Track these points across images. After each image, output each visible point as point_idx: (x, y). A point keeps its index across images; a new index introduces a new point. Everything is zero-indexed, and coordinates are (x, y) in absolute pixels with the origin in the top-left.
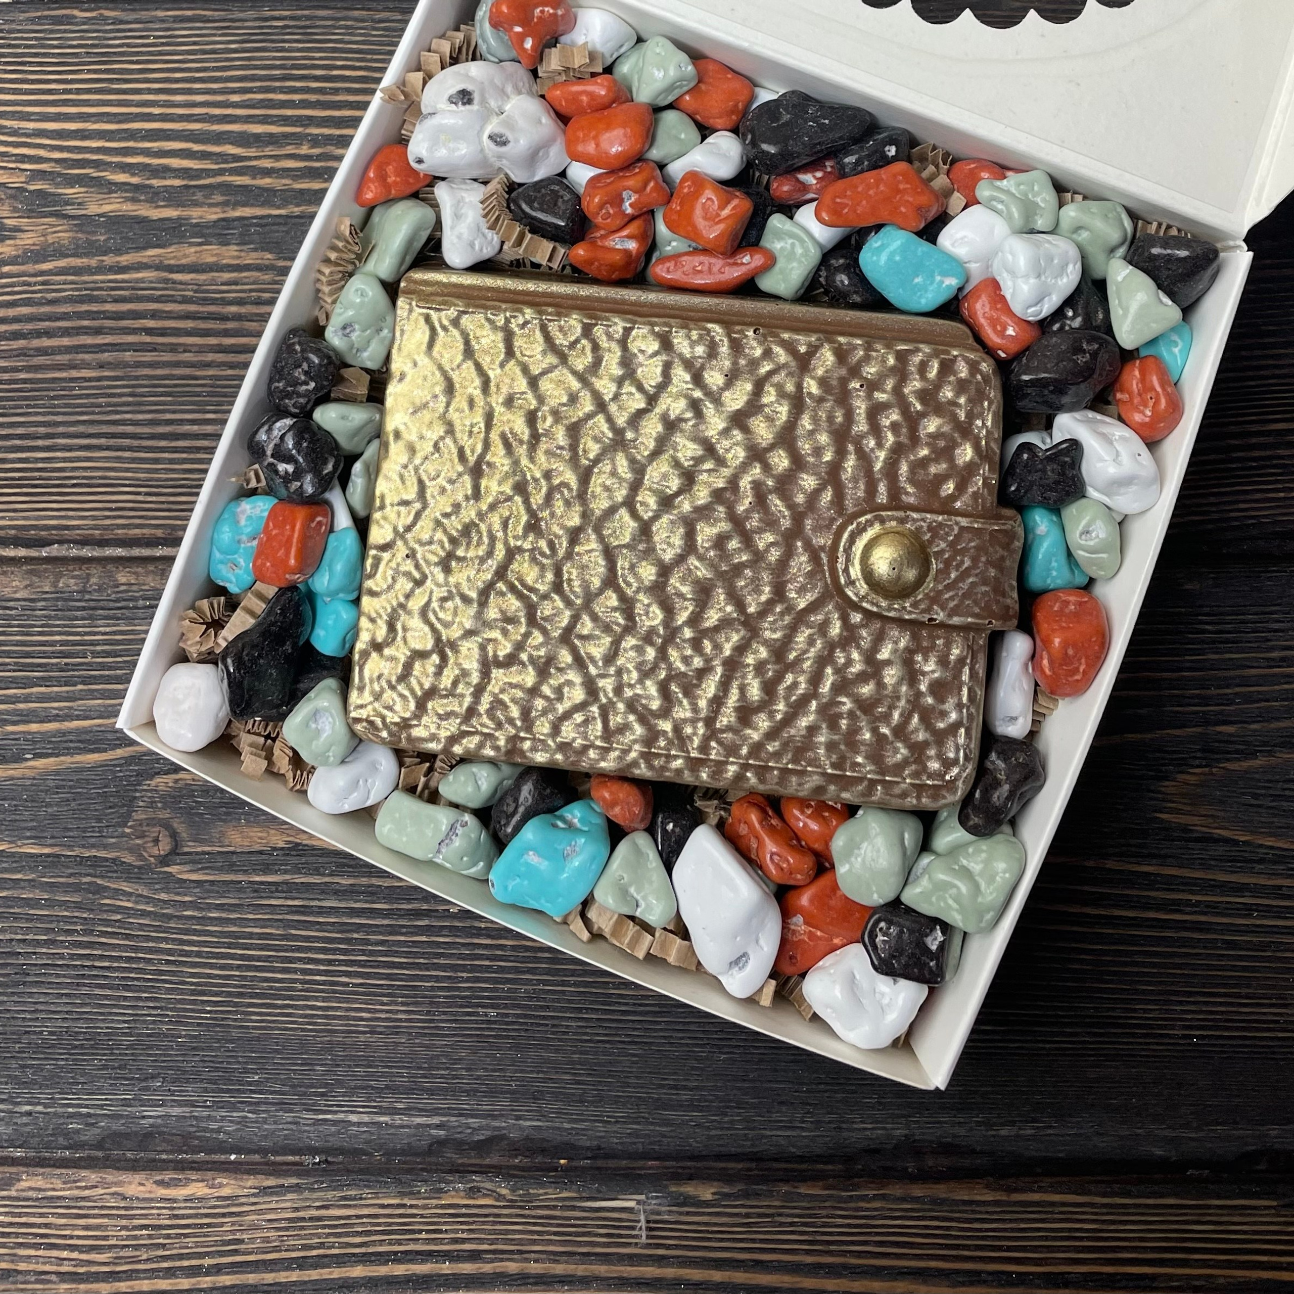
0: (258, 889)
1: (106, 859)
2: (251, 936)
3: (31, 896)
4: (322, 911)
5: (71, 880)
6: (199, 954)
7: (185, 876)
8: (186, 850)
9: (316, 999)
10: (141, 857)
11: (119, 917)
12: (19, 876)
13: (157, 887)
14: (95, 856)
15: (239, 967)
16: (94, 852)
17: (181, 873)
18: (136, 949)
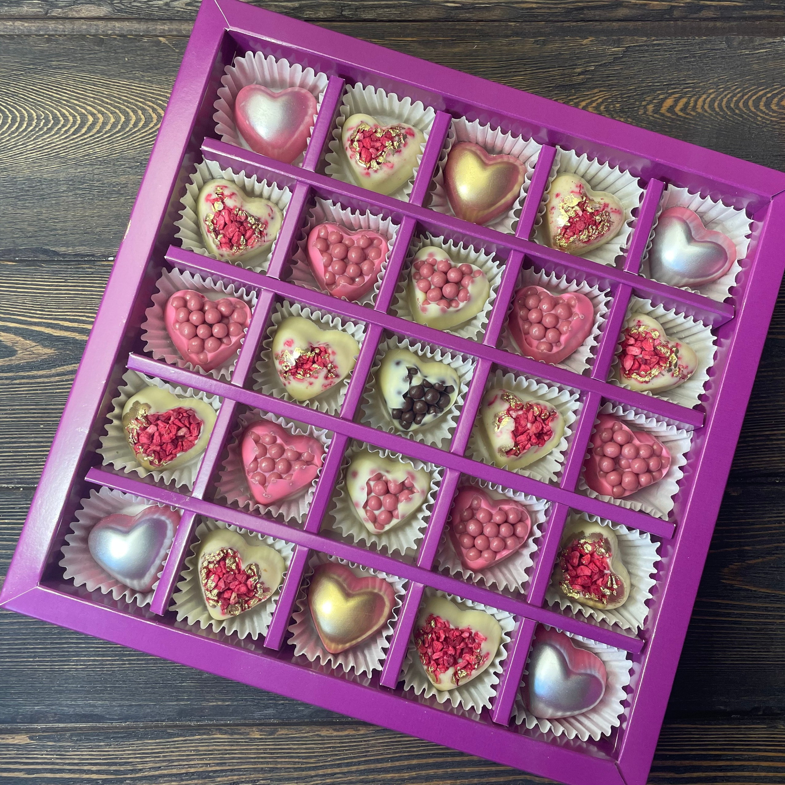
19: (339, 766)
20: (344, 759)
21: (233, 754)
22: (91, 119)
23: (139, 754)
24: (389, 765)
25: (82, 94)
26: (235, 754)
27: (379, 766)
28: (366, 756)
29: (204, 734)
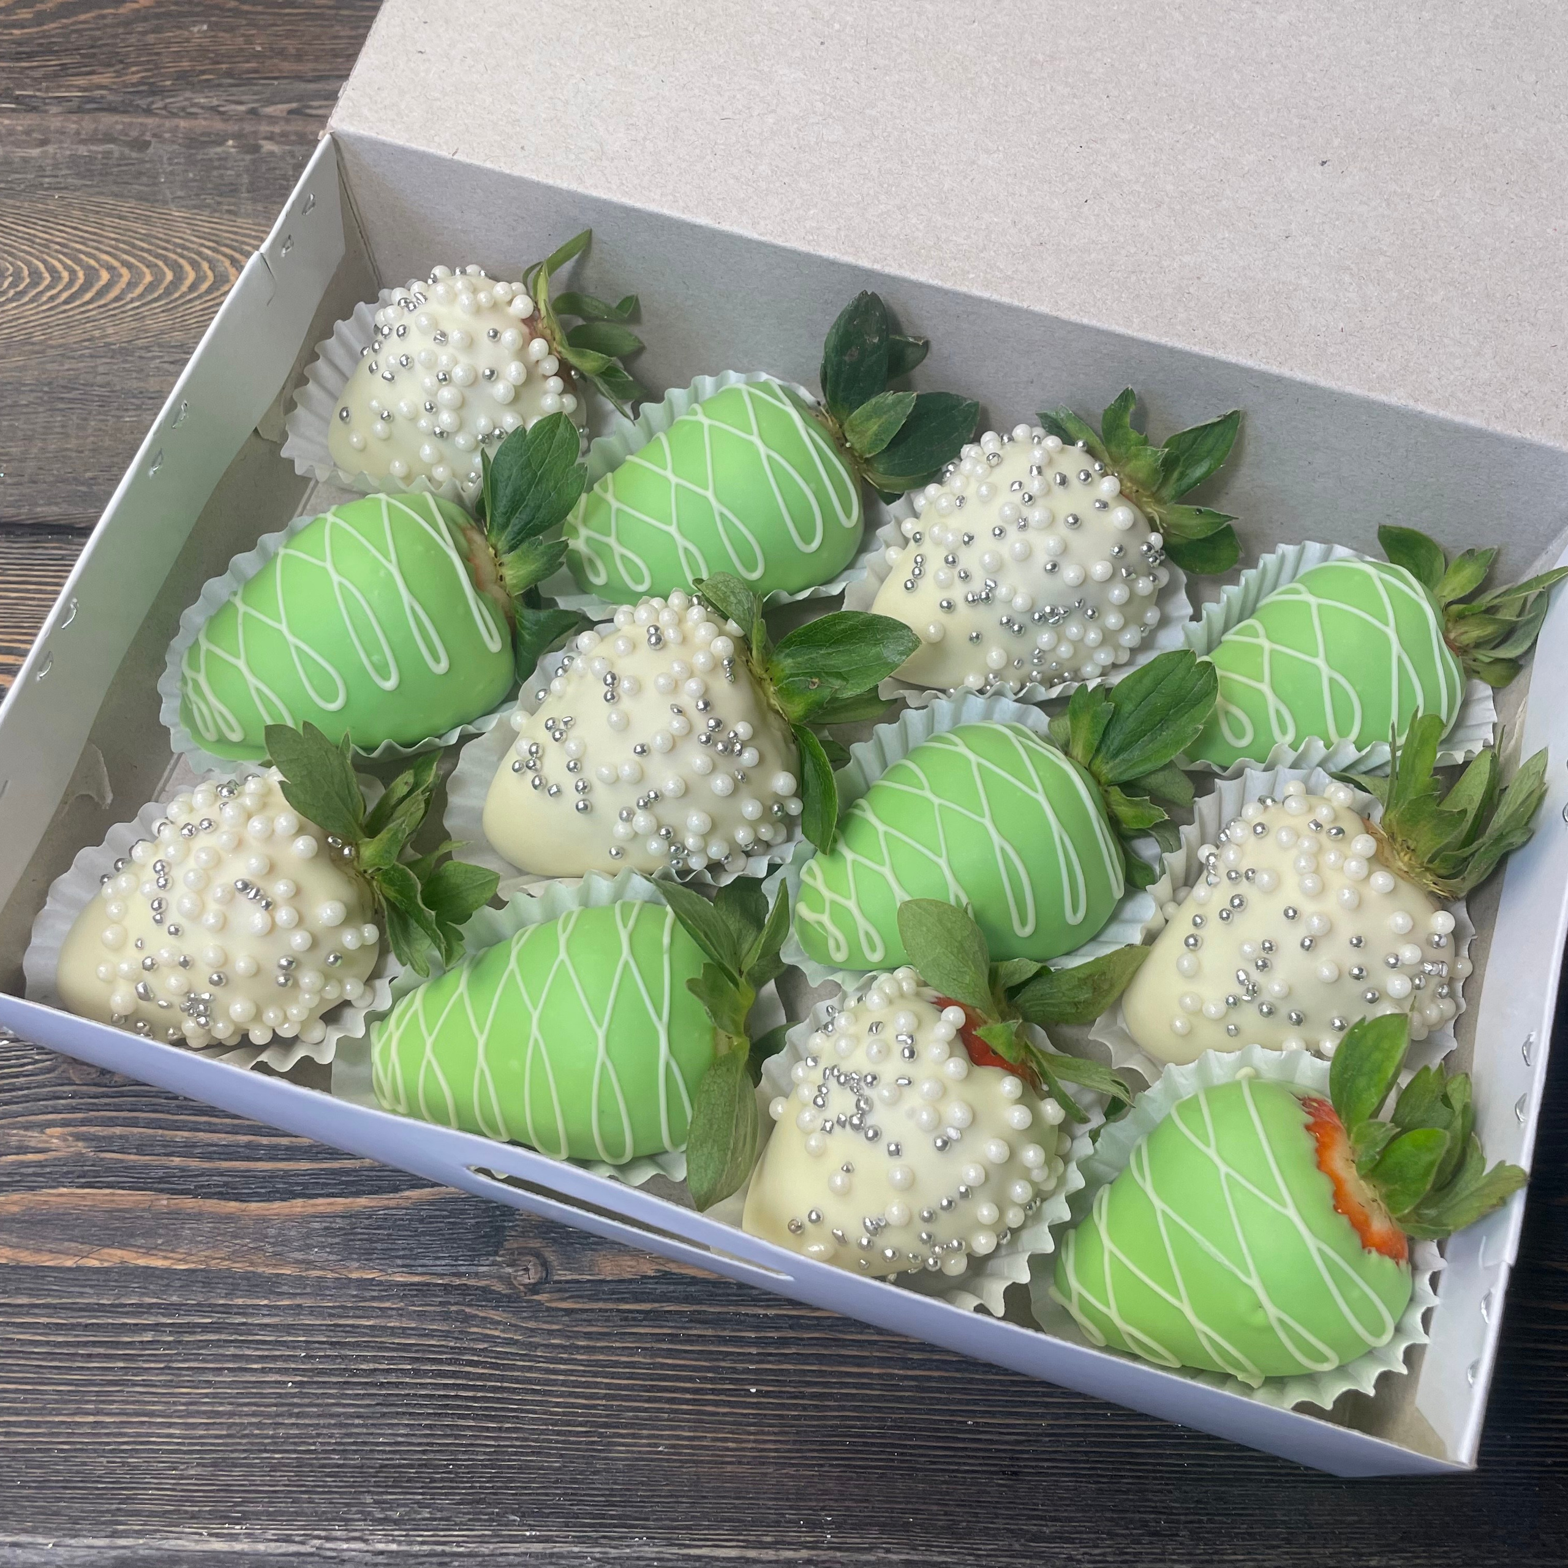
0: (626, 1317)
1: (478, 1288)
2: (616, 1364)
3: (398, 1324)
4: (689, 1339)
5: (438, 1309)
6: (564, 1383)
7: (554, 1305)
8: (556, 1278)
9: (682, 1428)
10: (510, 1284)
11: (485, 1345)
12: (387, 1305)
13: (525, 1314)
14: (465, 1285)
15: (605, 1397)
16: (464, 1281)
17: (550, 1301)
18: (502, 1379)
22: (105, 276)
25: (95, 234)
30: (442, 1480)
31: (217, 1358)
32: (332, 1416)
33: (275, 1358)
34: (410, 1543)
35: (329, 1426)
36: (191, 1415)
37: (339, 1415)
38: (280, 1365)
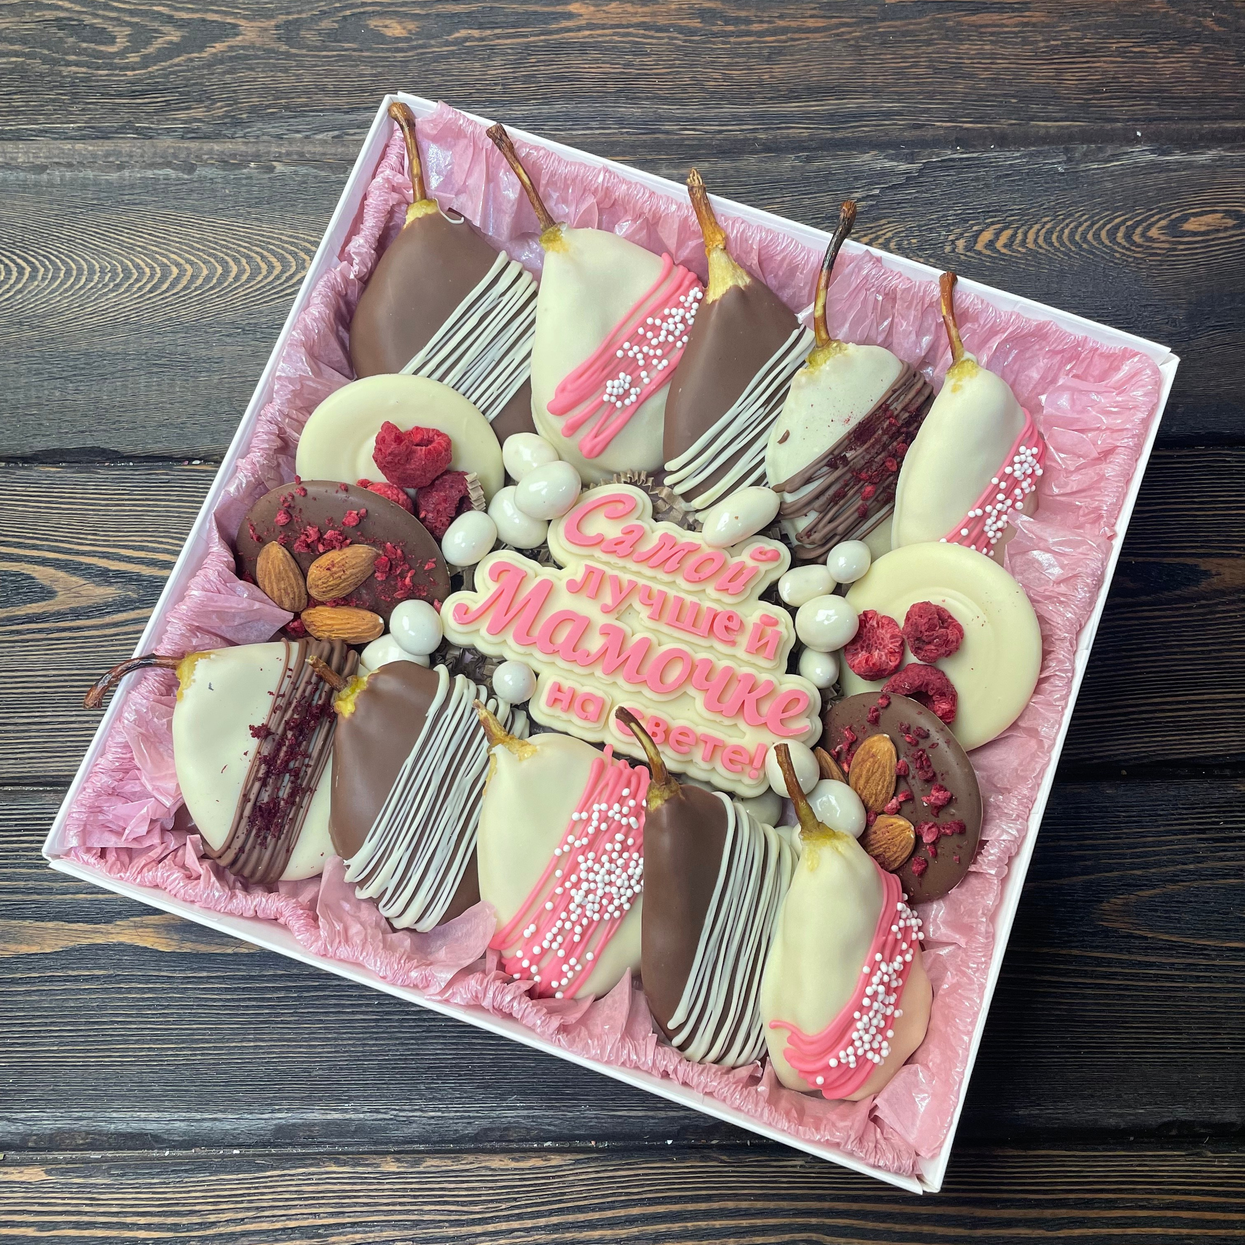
19: (520, 1217)
20: (527, 1206)
21: (355, 1197)
23: (211, 1197)
24: (596, 1215)
26: (359, 1197)
27: (581, 1217)
28: (560, 1201)
29: (311, 1165)
30: (465, 1075)
31: (324, 1006)
32: (397, 1039)
33: (360, 1005)
34: (450, 1112)
35: (395, 1045)
36: (311, 1039)
37: (401, 1038)
38: (364, 1009)
